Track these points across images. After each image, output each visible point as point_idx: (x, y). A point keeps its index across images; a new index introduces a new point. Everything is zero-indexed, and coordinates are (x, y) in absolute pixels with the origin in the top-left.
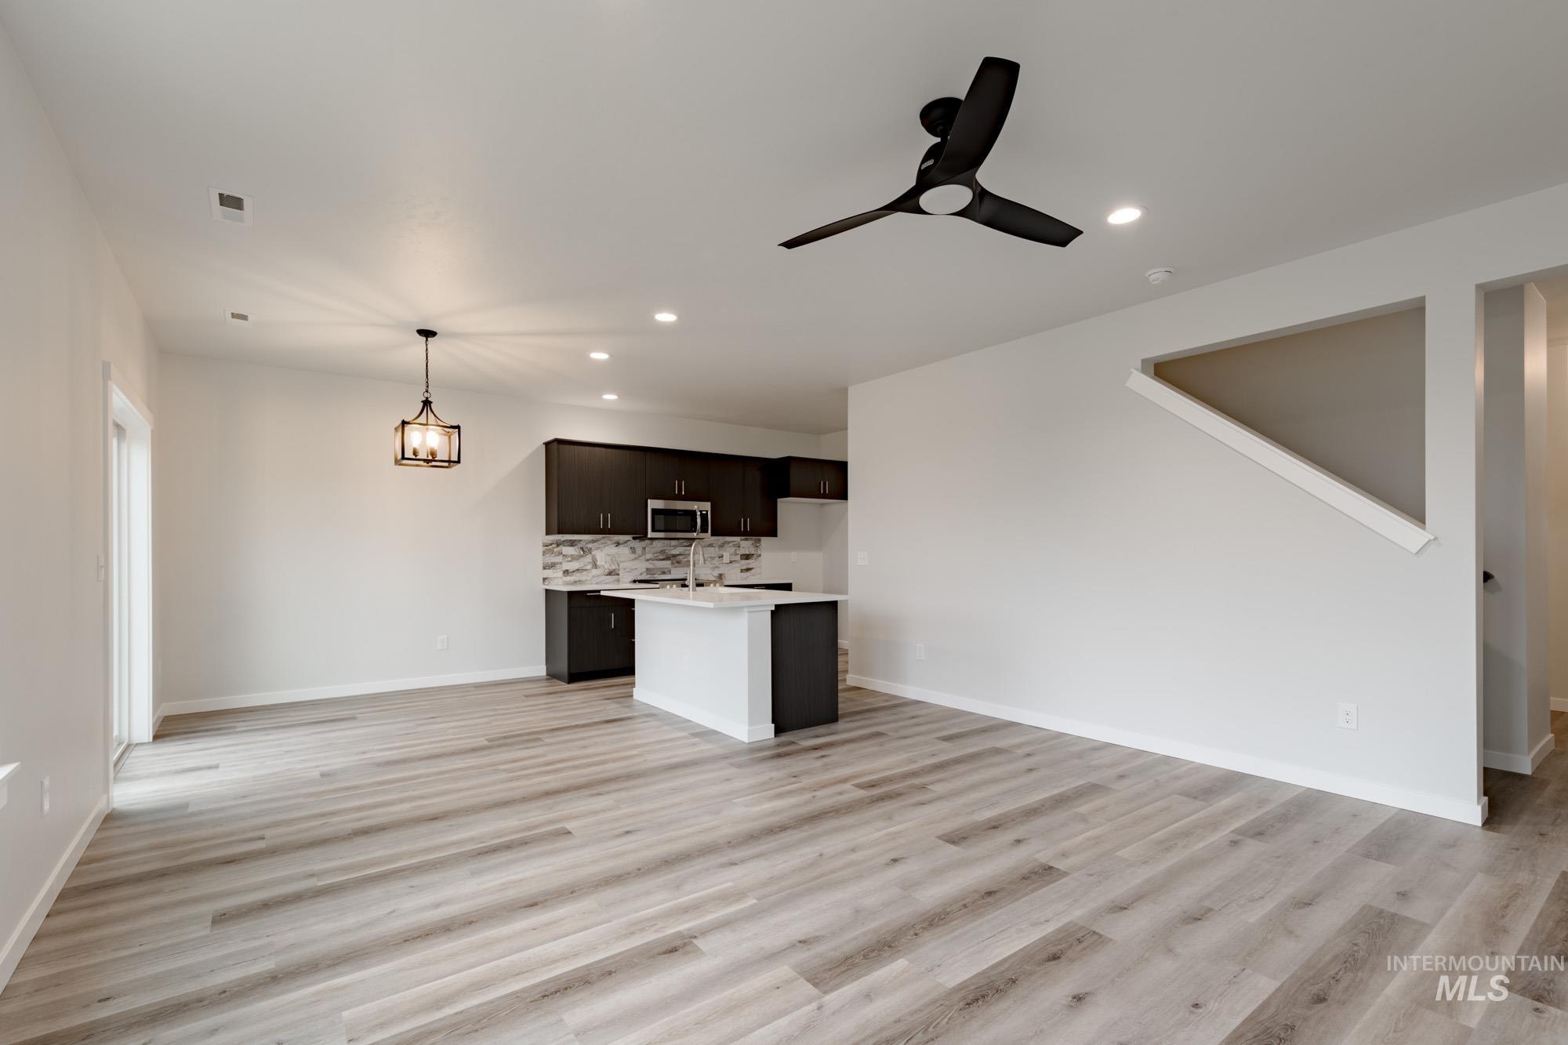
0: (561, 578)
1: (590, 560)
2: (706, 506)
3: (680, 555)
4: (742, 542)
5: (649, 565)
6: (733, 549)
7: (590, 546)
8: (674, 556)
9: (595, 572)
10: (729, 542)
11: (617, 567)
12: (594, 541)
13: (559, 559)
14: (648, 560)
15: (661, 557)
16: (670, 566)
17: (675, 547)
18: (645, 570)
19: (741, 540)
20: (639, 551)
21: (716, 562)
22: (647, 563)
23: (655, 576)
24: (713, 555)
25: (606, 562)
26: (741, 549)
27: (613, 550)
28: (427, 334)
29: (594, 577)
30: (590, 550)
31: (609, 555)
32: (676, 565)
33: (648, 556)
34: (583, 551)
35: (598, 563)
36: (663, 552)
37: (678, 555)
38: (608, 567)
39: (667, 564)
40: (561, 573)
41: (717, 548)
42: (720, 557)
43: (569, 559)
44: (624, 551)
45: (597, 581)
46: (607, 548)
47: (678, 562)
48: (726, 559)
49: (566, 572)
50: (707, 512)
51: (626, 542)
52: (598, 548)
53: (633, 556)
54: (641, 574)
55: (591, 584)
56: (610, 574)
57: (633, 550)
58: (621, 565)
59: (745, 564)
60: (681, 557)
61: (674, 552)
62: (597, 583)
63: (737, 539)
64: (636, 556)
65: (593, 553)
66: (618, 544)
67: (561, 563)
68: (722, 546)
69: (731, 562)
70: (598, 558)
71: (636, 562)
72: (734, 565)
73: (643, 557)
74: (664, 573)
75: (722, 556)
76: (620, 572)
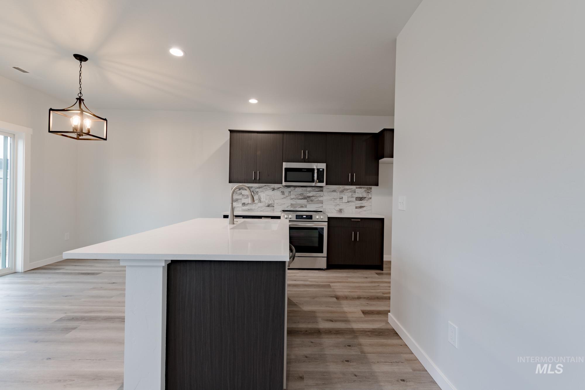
0: (241, 207)
1: (258, 198)
2: (323, 166)
3: (313, 196)
4: (357, 190)
5: (293, 202)
6: (350, 194)
7: (257, 190)
8: (309, 197)
9: (260, 204)
10: (347, 190)
11: (273, 203)
12: (259, 188)
13: (240, 197)
14: (292, 199)
15: (300, 197)
16: (306, 203)
17: (310, 192)
18: (290, 205)
19: (357, 188)
20: (286, 194)
21: (338, 201)
22: (292, 200)
23: (296, 208)
24: (335, 197)
25: (266, 199)
26: (356, 193)
27: (270, 192)
28: (81, 58)
29: (259, 207)
30: (257, 192)
31: (268, 195)
32: (310, 202)
33: (292, 197)
34: (253, 193)
35: (262, 200)
36: (301, 194)
37: (312, 196)
38: (268, 202)
39: (304, 202)
40: (241, 204)
41: (339, 193)
42: (340, 199)
43: (246, 197)
44: (278, 193)
45: (261, 210)
46: (267, 191)
47: (312, 201)
48: (345, 199)
49: (244, 204)
50: (323, 169)
51: (279, 188)
52: (262, 192)
53: (283, 196)
54: (287, 207)
55: (258, 211)
56: (268, 206)
57: (283, 193)
58: (276, 201)
59: (359, 203)
60: (314, 198)
61: (309, 195)
62: (261, 211)
63: (353, 187)
64: (285, 196)
65: (259, 194)
66: (274, 189)
67: (241, 199)
68: (342, 191)
69: (348, 202)
70: (262, 197)
71: (284, 200)
72: (350, 204)
73: (289, 197)
74: (302, 207)
75: (342, 198)
76: (275, 205)
